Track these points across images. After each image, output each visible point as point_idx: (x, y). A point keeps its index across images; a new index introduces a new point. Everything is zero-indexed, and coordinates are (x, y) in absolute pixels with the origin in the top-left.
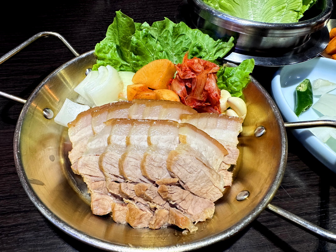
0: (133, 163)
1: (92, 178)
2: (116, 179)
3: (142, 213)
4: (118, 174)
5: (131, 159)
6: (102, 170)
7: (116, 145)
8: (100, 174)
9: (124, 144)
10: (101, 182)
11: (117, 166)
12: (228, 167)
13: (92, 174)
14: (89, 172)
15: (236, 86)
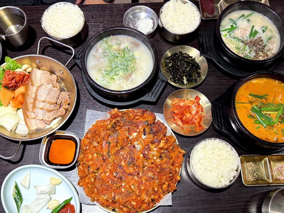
0: (51, 100)
1: (53, 116)
2: (55, 106)
3: (66, 99)
4: (54, 105)
5: (50, 100)
6: (52, 111)
7: (43, 106)
8: (53, 112)
9: (43, 103)
10: (55, 112)
11: (51, 105)
12: (50, 75)
13: (52, 115)
14: (51, 116)
15: (15, 66)
